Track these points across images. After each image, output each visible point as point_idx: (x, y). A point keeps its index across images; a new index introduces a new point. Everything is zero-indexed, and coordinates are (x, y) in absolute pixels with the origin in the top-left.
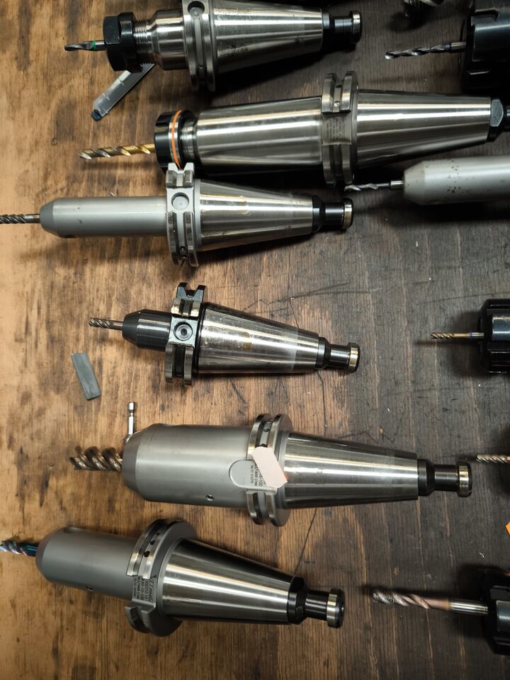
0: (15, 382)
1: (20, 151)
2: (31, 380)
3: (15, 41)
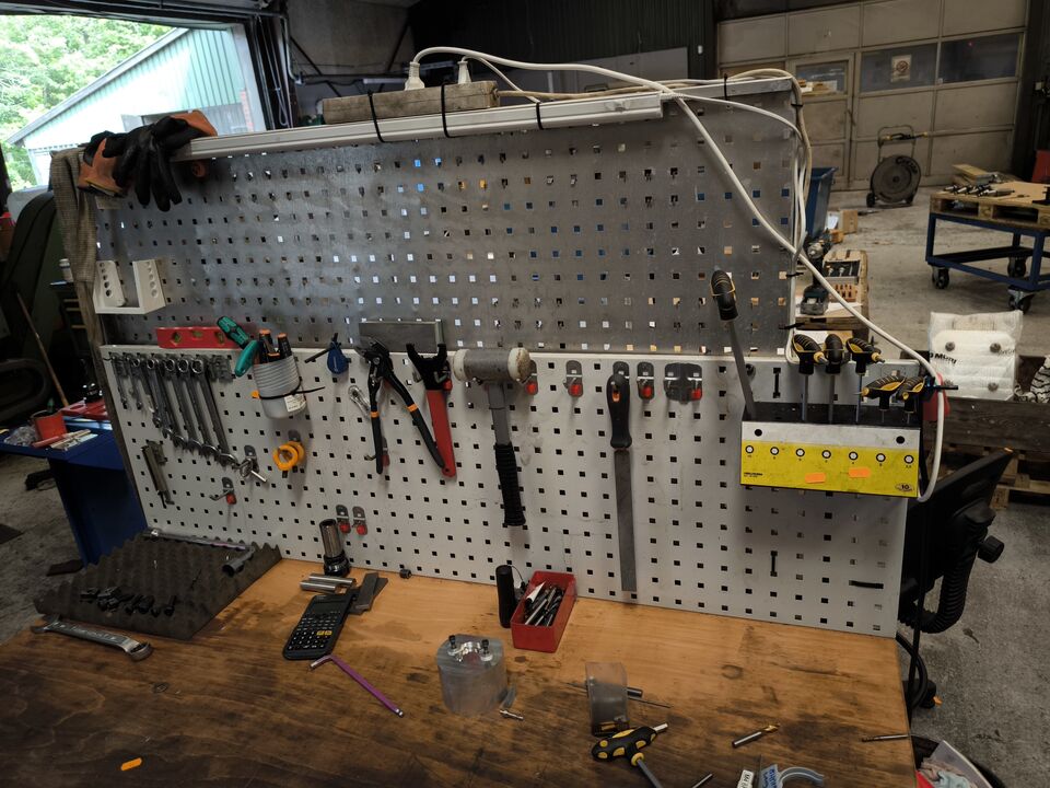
0: (556, 677)
1: (670, 699)
2: (553, 683)
3: (736, 708)
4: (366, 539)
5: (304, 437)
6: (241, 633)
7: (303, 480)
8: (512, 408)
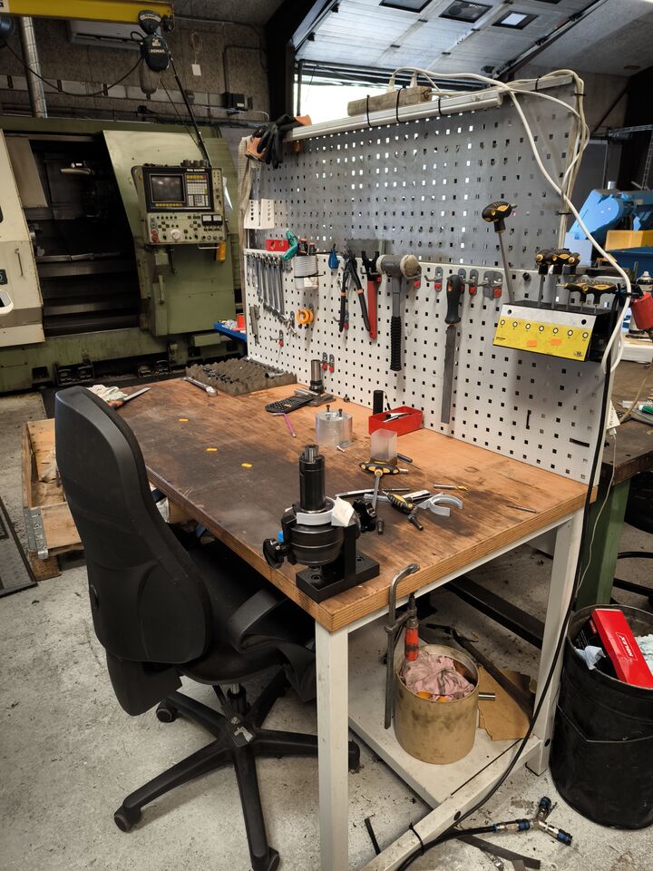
4: (333, 376)
5: (315, 309)
6: (256, 399)
7: (311, 335)
8: (407, 297)
